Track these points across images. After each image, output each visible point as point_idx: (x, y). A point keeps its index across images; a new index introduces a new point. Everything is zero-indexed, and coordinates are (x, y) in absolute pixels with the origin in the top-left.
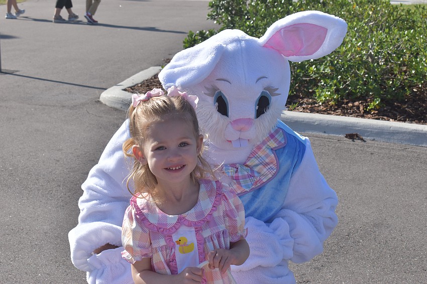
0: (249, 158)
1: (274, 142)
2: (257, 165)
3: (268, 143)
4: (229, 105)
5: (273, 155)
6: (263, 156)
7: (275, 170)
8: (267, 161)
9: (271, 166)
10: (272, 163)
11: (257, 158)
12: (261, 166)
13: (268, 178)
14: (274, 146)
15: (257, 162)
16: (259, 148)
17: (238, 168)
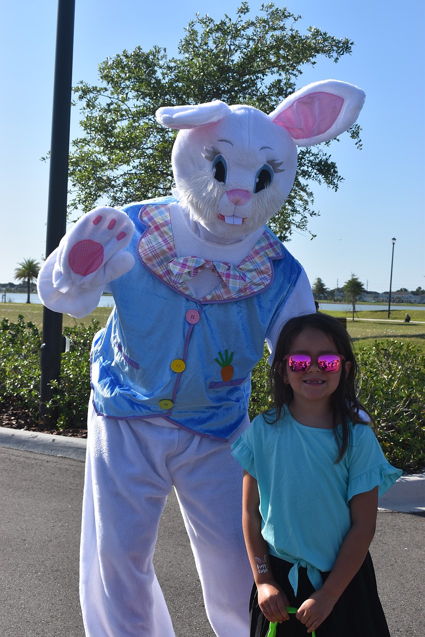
0: (244, 261)
1: (272, 251)
2: (250, 271)
3: (267, 251)
4: (228, 171)
5: (269, 264)
6: (259, 262)
7: (269, 281)
8: (262, 268)
9: (265, 275)
10: (267, 273)
11: (253, 263)
12: (254, 273)
13: (259, 289)
14: (272, 256)
15: (251, 267)
16: (257, 253)
17: (230, 267)
